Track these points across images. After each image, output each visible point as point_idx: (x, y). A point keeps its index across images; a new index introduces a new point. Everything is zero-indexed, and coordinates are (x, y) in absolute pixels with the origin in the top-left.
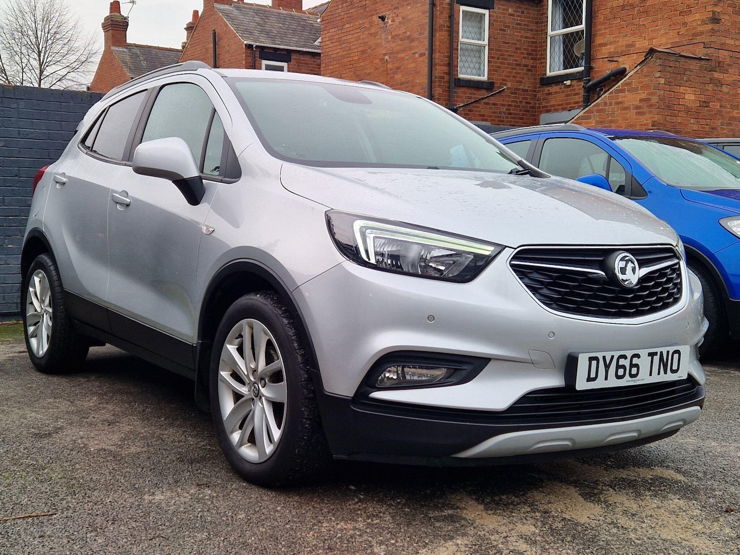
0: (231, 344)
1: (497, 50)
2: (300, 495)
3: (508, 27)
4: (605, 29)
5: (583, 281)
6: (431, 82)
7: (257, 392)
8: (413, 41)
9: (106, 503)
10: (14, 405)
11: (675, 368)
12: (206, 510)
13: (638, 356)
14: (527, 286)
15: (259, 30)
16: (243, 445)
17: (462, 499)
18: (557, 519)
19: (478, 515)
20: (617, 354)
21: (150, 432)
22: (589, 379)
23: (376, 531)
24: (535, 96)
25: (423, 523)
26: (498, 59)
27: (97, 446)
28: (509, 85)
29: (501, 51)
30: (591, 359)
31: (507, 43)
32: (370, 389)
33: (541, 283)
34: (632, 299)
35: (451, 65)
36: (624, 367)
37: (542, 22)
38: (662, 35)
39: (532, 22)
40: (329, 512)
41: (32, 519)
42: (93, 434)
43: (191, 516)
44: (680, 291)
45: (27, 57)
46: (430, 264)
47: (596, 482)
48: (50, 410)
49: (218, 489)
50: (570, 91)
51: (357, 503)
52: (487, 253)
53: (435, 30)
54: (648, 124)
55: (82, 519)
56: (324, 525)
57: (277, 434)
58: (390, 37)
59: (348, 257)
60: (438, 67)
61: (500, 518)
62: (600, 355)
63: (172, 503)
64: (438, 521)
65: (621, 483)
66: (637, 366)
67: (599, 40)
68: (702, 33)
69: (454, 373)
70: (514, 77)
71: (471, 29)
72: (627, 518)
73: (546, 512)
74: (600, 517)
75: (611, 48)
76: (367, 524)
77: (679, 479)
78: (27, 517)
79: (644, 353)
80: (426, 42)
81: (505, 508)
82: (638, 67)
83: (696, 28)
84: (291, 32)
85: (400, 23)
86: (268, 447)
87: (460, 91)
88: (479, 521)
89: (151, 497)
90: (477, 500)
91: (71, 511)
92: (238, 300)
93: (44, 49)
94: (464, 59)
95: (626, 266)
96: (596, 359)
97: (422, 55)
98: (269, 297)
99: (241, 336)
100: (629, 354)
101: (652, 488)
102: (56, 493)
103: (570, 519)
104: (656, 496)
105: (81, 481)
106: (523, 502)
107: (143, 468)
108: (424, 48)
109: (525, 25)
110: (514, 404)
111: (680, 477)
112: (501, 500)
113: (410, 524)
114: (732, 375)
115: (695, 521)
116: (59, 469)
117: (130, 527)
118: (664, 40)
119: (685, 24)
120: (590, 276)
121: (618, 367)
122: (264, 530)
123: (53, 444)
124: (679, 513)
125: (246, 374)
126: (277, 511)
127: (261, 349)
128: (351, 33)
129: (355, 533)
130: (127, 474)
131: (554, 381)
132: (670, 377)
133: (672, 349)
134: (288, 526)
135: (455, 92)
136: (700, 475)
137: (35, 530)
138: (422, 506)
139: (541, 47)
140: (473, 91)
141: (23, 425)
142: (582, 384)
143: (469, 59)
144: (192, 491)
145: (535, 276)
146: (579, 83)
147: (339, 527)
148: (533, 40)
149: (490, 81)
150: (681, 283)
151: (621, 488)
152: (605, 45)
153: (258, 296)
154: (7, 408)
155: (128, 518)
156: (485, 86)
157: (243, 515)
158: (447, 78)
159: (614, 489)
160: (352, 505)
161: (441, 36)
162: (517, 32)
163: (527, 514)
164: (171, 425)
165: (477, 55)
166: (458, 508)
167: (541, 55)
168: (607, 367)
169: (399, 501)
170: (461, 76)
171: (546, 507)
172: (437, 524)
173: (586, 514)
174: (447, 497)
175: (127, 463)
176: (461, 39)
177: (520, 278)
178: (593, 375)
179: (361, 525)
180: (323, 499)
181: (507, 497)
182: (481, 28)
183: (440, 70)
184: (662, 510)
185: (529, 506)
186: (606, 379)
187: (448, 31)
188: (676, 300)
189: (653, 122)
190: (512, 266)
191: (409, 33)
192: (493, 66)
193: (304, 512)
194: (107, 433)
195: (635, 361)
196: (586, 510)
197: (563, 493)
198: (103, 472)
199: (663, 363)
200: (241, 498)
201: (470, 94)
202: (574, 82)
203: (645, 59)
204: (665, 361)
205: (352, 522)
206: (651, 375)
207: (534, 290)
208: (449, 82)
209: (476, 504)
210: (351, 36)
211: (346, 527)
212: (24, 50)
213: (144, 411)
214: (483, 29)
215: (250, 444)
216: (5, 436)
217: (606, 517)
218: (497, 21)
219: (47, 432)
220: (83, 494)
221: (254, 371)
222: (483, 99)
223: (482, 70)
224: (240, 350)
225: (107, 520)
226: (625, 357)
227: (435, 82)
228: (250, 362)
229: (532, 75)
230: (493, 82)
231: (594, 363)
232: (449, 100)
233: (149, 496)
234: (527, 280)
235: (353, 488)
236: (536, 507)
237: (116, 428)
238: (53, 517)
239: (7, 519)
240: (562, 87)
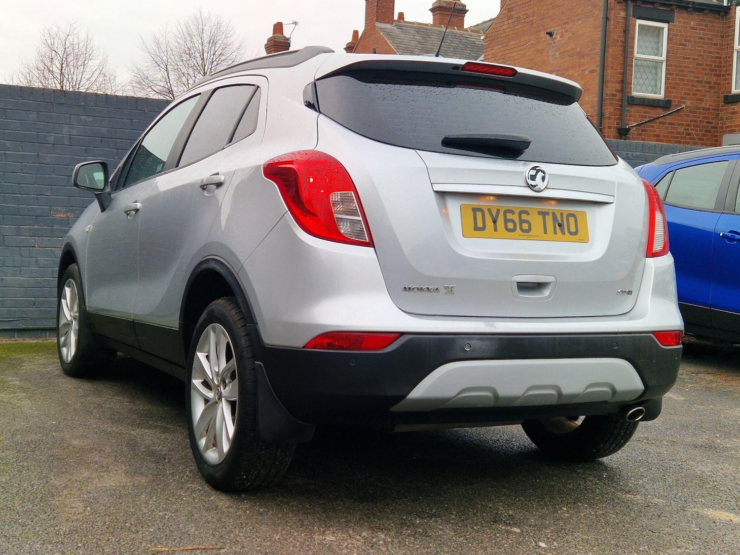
1: (675, 66)
3: (689, 41)
6: (602, 100)
8: (583, 57)
9: (275, 540)
15: (420, 48)
24: (718, 115)
26: (677, 75)
28: (688, 103)
29: (680, 67)
31: (689, 58)
35: (624, 83)
37: (728, 36)
39: (717, 36)
41: (200, 551)
45: (194, 78)
49: (392, 532)
53: (608, 46)
58: (558, 53)
60: (609, 84)
70: (695, 95)
71: (647, 44)
78: (195, 549)
80: (598, 58)
84: (453, 50)
85: (569, 38)
87: (633, 110)
89: (321, 537)
91: (239, 546)
93: (209, 70)
94: (638, 75)
97: (592, 72)
102: (223, 524)
105: (249, 512)
108: (596, 65)
109: (709, 39)
128: (516, 50)
135: (628, 111)
139: (726, 62)
140: (647, 109)
143: (644, 76)
144: (364, 534)
148: (717, 55)
149: (667, 99)
156: (661, 104)
158: (619, 95)
161: (614, 51)
162: (699, 47)
165: (654, 71)
167: (726, 70)
170: (635, 94)
176: (636, 55)
182: (659, 42)
183: (612, 87)
187: (621, 46)
191: (578, 49)
192: (671, 83)
198: (271, 504)
201: (644, 112)
208: (622, 100)
210: (516, 53)
212: (191, 72)
214: (660, 44)
218: (677, 35)
220: (251, 528)
222: (658, 118)
223: (659, 88)
227: (606, 100)
229: (714, 92)
230: (671, 101)
232: (621, 119)
233: (319, 535)
238: (221, 552)
239: (174, 549)
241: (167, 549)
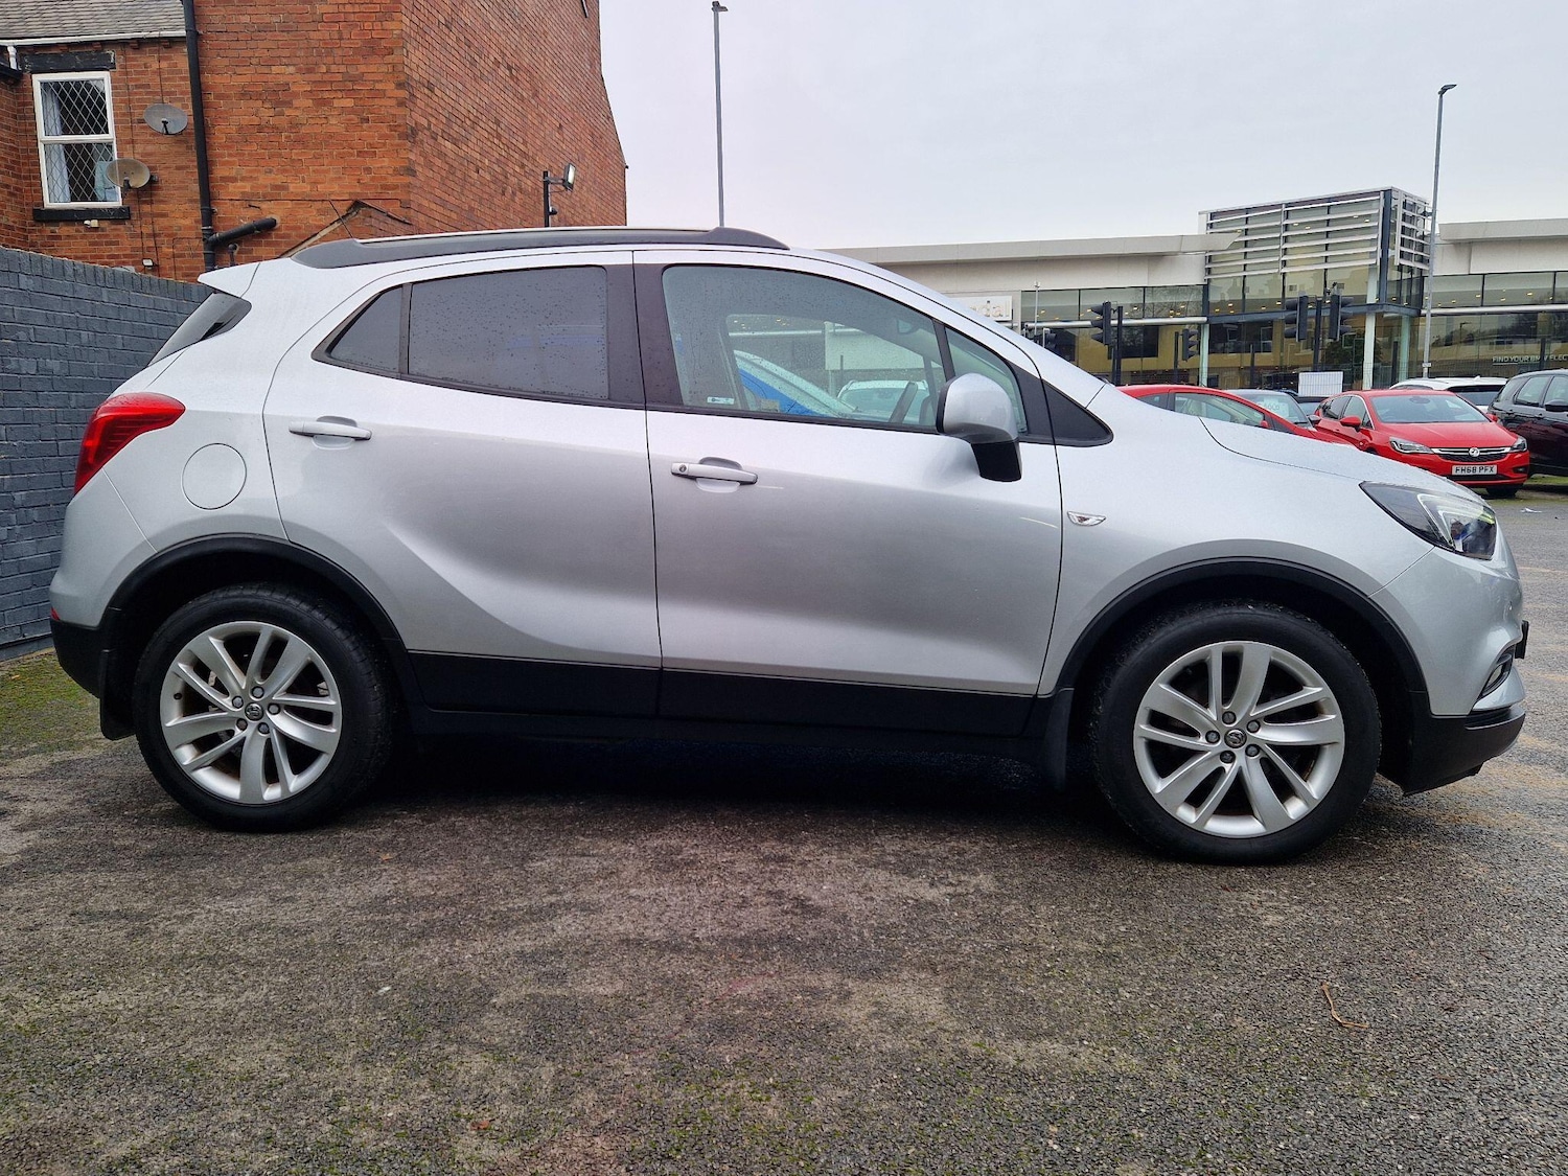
4: (230, 155)
37: (25, 118)
38: (332, 180)
39: (8, 115)
50: (101, 237)
67: (219, 171)
68: (395, 187)
75: (245, 187)
82: (336, 225)
83: (385, 179)
119: (368, 170)
146: (113, 227)
148: (11, 145)
202: (105, 224)
203: (348, 214)
229: (16, 202)
240: (81, 228)
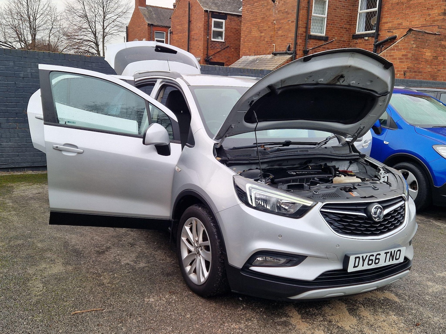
0: (187, 226)
1: (331, 20)
2: (216, 302)
3: (338, 8)
4: (388, 14)
5: (355, 219)
6: (296, 36)
7: (198, 252)
8: (288, 14)
9: (128, 302)
10: (89, 230)
11: (397, 257)
12: (172, 310)
13: (379, 254)
14: (327, 222)
15: (212, 2)
16: (191, 274)
17: (291, 310)
18: (335, 327)
19: (298, 322)
20: (369, 254)
21: (150, 252)
22: (355, 267)
23: (249, 330)
24: (349, 44)
25: (271, 326)
26: (331, 24)
27: (125, 262)
28: (336, 38)
29: (333, 20)
30: (356, 258)
31: (337, 16)
32: (250, 265)
33: (335, 220)
34: (379, 226)
35: (307, 28)
36: (372, 260)
37: (356, 6)
38: (417, 20)
39: (351, 5)
40: (228, 316)
41: (94, 312)
42: (123, 253)
43: (165, 314)
44: (404, 217)
45: (98, 9)
46: (282, 206)
47: (356, 301)
48: (105, 235)
49: (179, 295)
50: (368, 42)
51: (242, 310)
52: (309, 205)
53: (300, 9)
54: (405, 68)
55: (117, 313)
56: (226, 325)
57: (206, 274)
58: (277, 11)
59: (242, 201)
60: (300, 29)
61: (307, 325)
62: (360, 256)
63: (157, 305)
64: (278, 325)
65: (368, 302)
66: (379, 259)
67: (384, 20)
68: (437, 20)
69: (290, 261)
70: (339, 34)
71: (318, 8)
72: (368, 328)
73: (330, 322)
74: (355, 327)
75: (390, 25)
76: (246, 325)
77: (396, 300)
78: (92, 311)
79: (382, 253)
80: (295, 16)
81: (311, 317)
82: (403, 38)
83: (434, 18)
84: (228, 3)
85: (282, 4)
86: (202, 279)
87: (311, 41)
88: (298, 326)
89: (148, 300)
90: (298, 311)
91: (112, 307)
92: (191, 207)
93: (106, 5)
94: (314, 24)
95: (377, 211)
96: (359, 257)
97: (292, 22)
98: (205, 210)
99: (191, 223)
100: (375, 254)
101: (383, 307)
102: (105, 294)
103: (341, 327)
104: (383, 313)
105: (117, 286)
106: (320, 313)
107: (145, 278)
108: (294, 18)
109: (347, 7)
110: (319, 277)
111: (397, 299)
112: (309, 311)
113: (266, 326)
114: (431, 223)
115: (401, 331)
116: (107, 277)
117: (137, 321)
118: (418, 23)
119: (429, 15)
120: (359, 216)
121: (369, 260)
122: (198, 326)
123: (105, 259)
124: (394, 326)
125: (193, 242)
126: (205, 313)
127: (201, 233)
128: (258, 8)
129: (240, 331)
130: (138, 282)
131: (338, 266)
132: (395, 262)
133: (396, 249)
134: (209, 324)
135: (308, 42)
136: (407, 298)
137: (95, 320)
138: (272, 314)
139: (354, 18)
140: (317, 41)
141: (92, 245)
142: (351, 269)
143: (317, 25)
144: (167, 297)
145: (332, 216)
146: (372, 39)
147: (232, 326)
148: (350, 15)
149: (327, 36)
150: (405, 214)
151: (368, 306)
152: (387, 23)
153: (200, 208)
154: (85, 232)
155: (137, 314)
156: (324, 39)
157: (189, 315)
158: (304, 34)
159: (364, 307)
160: (239, 311)
161: (303, 12)
162: (342, 10)
163: (321, 323)
164: (159, 248)
165: (321, 22)
166: (289, 316)
167: (354, 23)
168: (364, 260)
169: (261, 309)
170: (312, 33)
171: (330, 318)
172: (278, 327)
173: (349, 323)
174: (284, 308)
175: (138, 274)
176: (313, 14)
177: (324, 218)
178: (356, 265)
179: (242, 326)
180: (226, 306)
181: (313, 310)
182: (324, 8)
183: (301, 30)
184: (385, 324)
185: (322, 317)
186: (363, 266)
187: (307, 10)
188: (401, 223)
189: (408, 67)
190: (321, 212)
191: (286, 10)
192: (328, 29)
193: (217, 315)
194: (130, 252)
195: (378, 257)
196: (349, 321)
197: (340, 308)
198: (127, 280)
199: (392, 256)
200: (189, 303)
201: (316, 43)
202: (370, 38)
203: (407, 34)
204: (393, 255)
205: (239, 324)
206: (385, 262)
207: (330, 224)
208: (306, 37)
209: (298, 314)
210: (257, 10)
211: (235, 327)
212: (96, 5)
213: (147, 237)
214: (324, 9)
215: (194, 273)
216: (84, 252)
217: (358, 326)
218: (332, 5)
219: (103, 250)
220: (118, 295)
221: (197, 241)
222: (322, 45)
223: (323, 30)
224: (191, 229)
225: (127, 315)
226: (373, 255)
227: (298, 36)
228: (195, 237)
229: (348, 33)
230: (328, 37)
231: (357, 259)
232: (305, 46)
233: (147, 298)
234: (328, 219)
235: (241, 299)
236: (325, 317)
237: (134, 249)
238: (104, 311)
239: (83, 311)
240: (363, 40)
241: (79, 312)
